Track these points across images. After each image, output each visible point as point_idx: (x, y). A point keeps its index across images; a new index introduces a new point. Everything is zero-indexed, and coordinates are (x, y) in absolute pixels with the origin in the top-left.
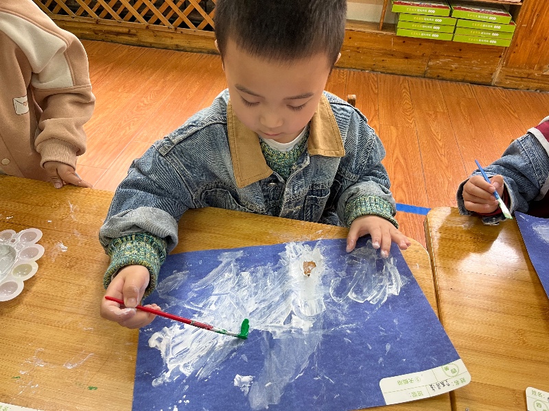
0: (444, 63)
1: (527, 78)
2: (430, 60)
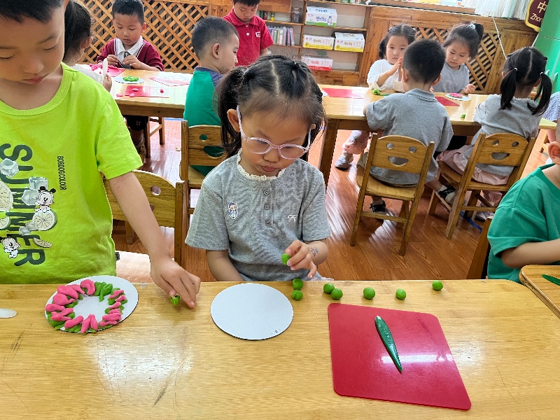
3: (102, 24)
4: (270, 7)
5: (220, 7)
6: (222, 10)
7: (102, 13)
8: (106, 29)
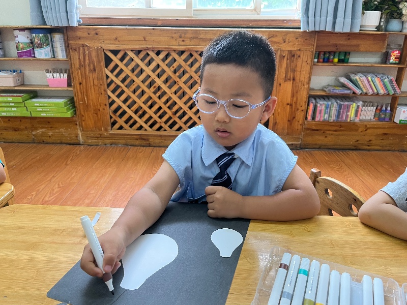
0: (42, 132)
1: (100, 137)
2: (32, 131)
3: (141, 85)
4: (358, 46)
5: (290, 52)
6: (294, 56)
7: (142, 71)
8: (146, 89)
